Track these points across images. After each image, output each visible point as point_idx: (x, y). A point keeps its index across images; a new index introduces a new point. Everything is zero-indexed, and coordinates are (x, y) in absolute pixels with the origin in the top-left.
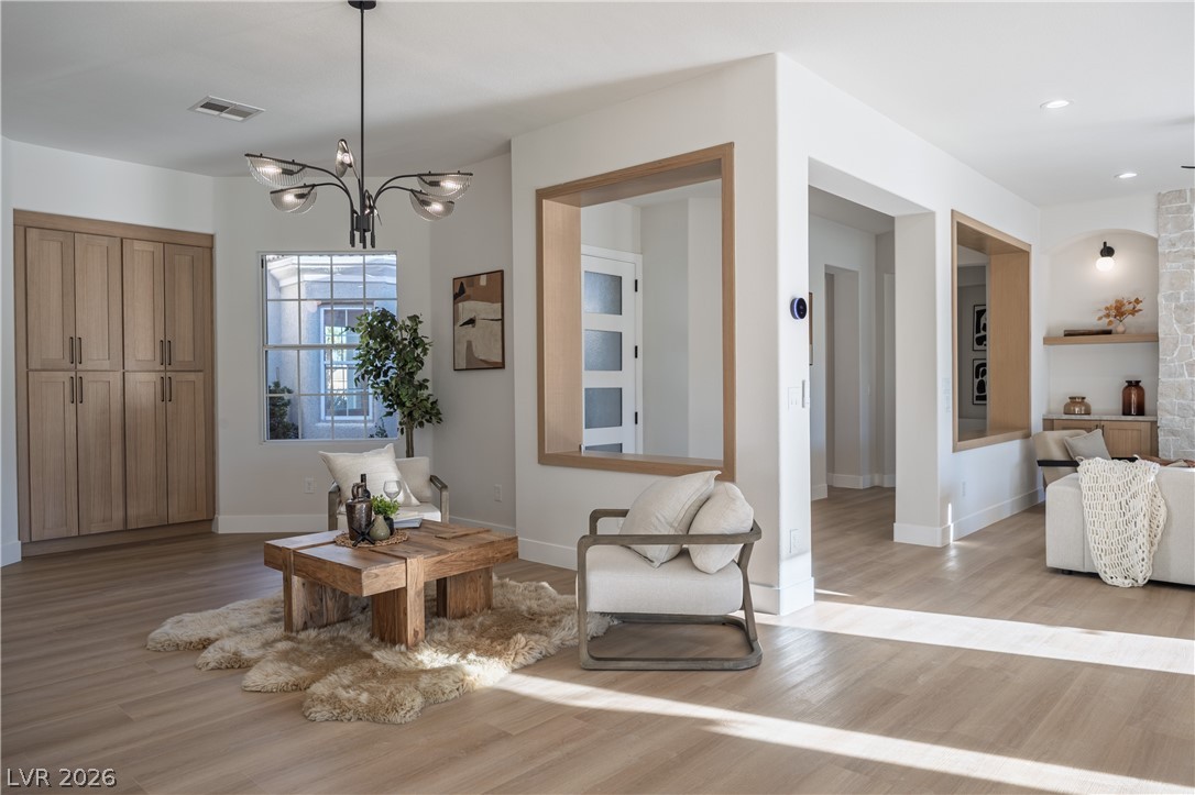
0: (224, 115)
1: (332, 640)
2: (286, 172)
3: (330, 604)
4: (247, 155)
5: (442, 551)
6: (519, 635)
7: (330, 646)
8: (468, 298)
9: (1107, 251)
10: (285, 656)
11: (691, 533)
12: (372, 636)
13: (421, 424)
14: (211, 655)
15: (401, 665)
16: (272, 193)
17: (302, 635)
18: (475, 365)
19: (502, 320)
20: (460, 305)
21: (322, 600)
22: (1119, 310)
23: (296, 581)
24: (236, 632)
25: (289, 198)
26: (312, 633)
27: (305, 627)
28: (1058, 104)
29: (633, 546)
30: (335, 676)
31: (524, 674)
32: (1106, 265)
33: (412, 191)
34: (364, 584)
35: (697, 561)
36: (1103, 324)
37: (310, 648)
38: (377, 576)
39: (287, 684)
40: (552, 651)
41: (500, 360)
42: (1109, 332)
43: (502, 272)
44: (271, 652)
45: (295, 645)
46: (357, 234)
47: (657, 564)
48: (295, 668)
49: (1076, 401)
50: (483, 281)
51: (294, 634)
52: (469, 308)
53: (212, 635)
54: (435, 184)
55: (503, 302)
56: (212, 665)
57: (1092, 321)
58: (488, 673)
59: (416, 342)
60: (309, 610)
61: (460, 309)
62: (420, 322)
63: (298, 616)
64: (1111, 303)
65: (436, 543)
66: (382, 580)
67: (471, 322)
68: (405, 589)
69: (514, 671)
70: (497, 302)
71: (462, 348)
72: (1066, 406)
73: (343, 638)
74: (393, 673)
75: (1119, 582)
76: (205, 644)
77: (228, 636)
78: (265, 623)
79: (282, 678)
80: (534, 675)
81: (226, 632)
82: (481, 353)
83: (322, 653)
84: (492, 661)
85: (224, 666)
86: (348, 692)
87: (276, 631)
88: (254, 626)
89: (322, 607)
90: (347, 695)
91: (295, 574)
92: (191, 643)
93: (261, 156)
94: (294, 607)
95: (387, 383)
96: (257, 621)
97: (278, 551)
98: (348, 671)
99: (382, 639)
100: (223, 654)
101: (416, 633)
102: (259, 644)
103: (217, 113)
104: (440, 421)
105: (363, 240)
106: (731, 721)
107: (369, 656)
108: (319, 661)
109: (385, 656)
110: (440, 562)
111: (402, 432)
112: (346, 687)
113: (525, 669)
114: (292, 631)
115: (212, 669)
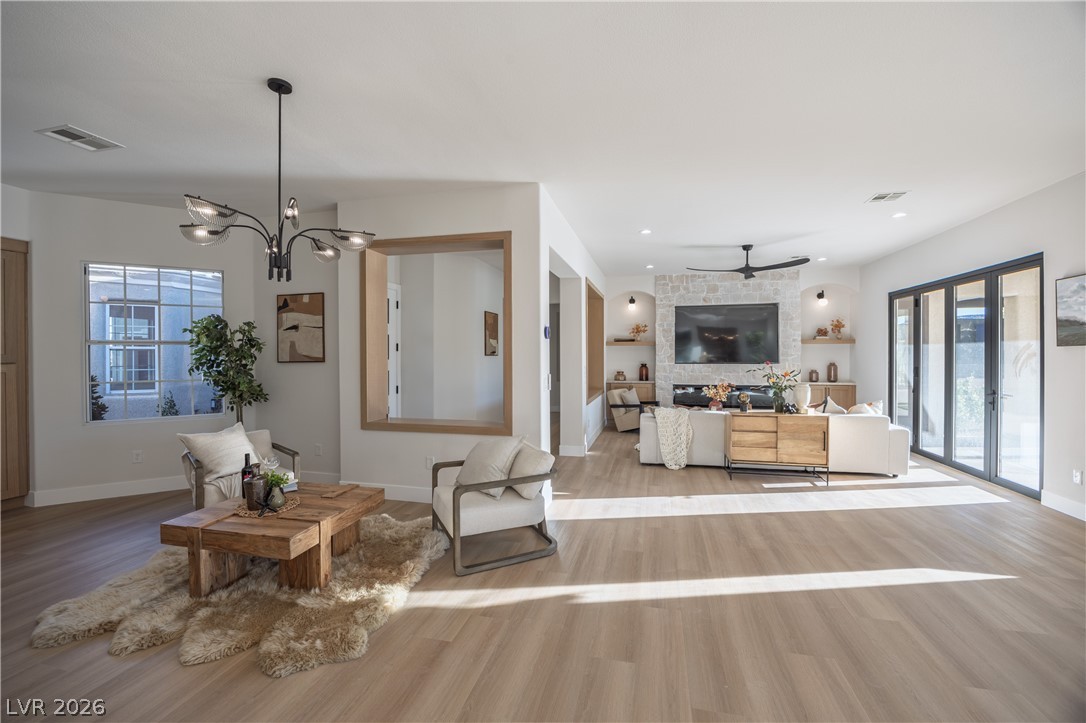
0: (76, 143)
1: (246, 596)
2: (221, 214)
3: (232, 565)
4: (187, 196)
5: (340, 510)
6: (408, 562)
7: (247, 603)
8: (292, 310)
9: (632, 301)
10: (210, 623)
11: (513, 476)
12: (281, 586)
13: (250, 403)
14: (125, 639)
15: (326, 606)
16: (181, 226)
17: (214, 598)
18: (297, 358)
19: (323, 328)
20: (284, 315)
21: (225, 564)
22: (638, 330)
23: (204, 553)
24: (139, 609)
25: (201, 233)
26: (224, 594)
27: (212, 591)
28: (646, 232)
29: (484, 491)
30: (279, 632)
31: (420, 590)
32: (632, 308)
33: (313, 239)
34: (291, 549)
35: (524, 494)
36: (631, 336)
37: (230, 609)
38: (300, 540)
39: (229, 648)
40: (428, 568)
41: (321, 356)
42: (633, 340)
43: (323, 294)
44: (194, 623)
45: (215, 610)
46: (275, 270)
47: (498, 498)
48: (231, 632)
49: (620, 373)
50: (306, 299)
51: (204, 599)
52: (290, 318)
53: (114, 618)
54: (347, 239)
55: (323, 315)
56: (132, 648)
57: (626, 334)
58: (397, 597)
59: (251, 342)
60: (215, 575)
61: (284, 319)
62: (254, 327)
63: (205, 582)
64: (634, 326)
65: (327, 503)
66: (303, 543)
67: (295, 328)
68: (319, 545)
69: (412, 589)
70: (319, 315)
71: (286, 347)
72: (616, 376)
73: (255, 593)
74: (323, 616)
75: (673, 467)
76: (109, 629)
77: (132, 615)
78: (165, 594)
79: (222, 645)
80: (428, 589)
81: (128, 612)
82: (303, 349)
83: (244, 611)
84: (395, 586)
85: (145, 646)
86: (301, 644)
87: (183, 600)
88: (156, 599)
89: (225, 569)
90: (302, 647)
91: (203, 548)
92: (89, 630)
93: (199, 198)
94: (203, 575)
95: (219, 373)
96: (156, 593)
97: (180, 530)
98: (286, 623)
99: (291, 586)
100: (142, 636)
101: (326, 576)
102: (173, 616)
103: (69, 140)
104: (266, 400)
105: (280, 276)
106: (585, 593)
107: (293, 605)
108: (246, 619)
109: (306, 601)
110: (340, 518)
111: (232, 409)
112: (298, 639)
113: (416, 587)
114: (200, 596)
115: (133, 652)
